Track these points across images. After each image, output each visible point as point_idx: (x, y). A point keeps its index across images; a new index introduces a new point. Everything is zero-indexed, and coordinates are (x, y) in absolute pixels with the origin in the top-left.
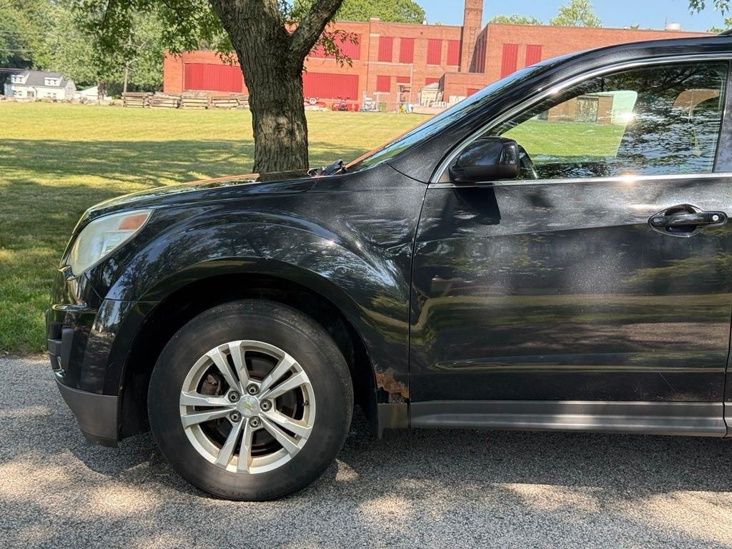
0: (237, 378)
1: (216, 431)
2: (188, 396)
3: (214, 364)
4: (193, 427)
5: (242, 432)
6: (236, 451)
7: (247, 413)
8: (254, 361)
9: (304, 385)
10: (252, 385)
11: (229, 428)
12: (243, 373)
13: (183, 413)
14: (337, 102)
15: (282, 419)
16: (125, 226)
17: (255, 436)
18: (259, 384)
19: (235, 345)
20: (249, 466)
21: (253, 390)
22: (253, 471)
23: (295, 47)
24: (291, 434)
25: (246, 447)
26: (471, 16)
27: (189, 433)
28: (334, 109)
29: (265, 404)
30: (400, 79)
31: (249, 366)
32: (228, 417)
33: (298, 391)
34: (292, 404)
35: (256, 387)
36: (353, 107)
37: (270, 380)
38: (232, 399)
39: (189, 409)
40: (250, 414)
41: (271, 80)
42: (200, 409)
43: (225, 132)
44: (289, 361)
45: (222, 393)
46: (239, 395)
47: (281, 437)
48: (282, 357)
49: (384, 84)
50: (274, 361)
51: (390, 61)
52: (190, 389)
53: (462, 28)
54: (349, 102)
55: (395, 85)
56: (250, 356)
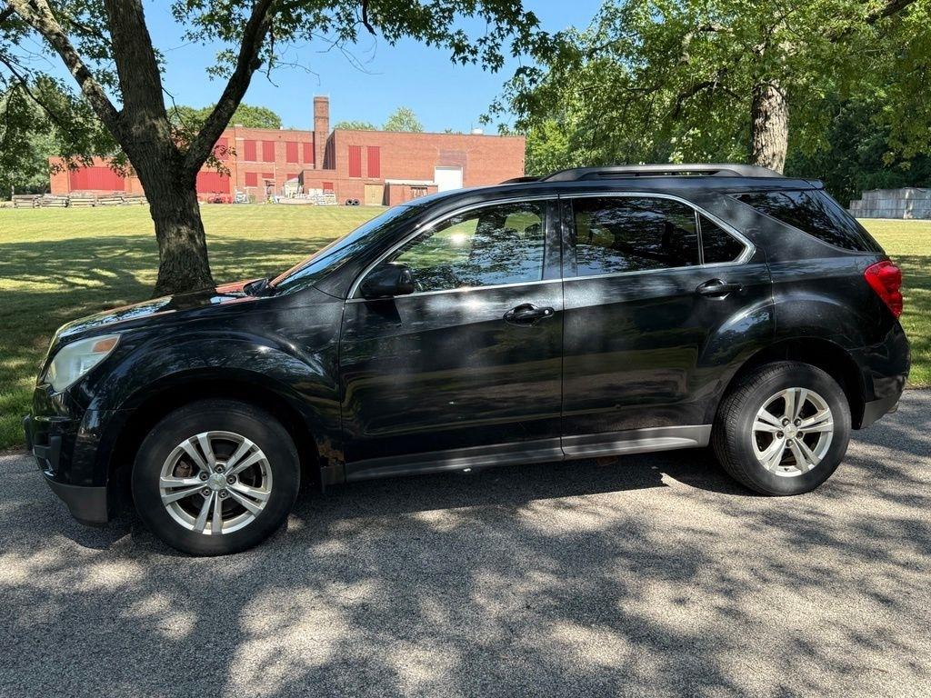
0: (206, 461)
1: (192, 504)
2: (166, 480)
3: (186, 453)
4: (172, 504)
5: (213, 502)
6: (210, 517)
7: (216, 487)
8: (218, 446)
9: (262, 461)
10: (218, 465)
11: (202, 501)
12: (210, 457)
13: (163, 495)
14: (213, 196)
15: (245, 489)
16: (98, 349)
17: (224, 504)
18: (224, 464)
19: (202, 436)
20: (221, 528)
21: (219, 469)
22: (225, 531)
23: (188, 164)
24: (253, 499)
25: (217, 514)
26: (320, 123)
27: (169, 509)
28: (209, 202)
29: (231, 479)
30: (265, 175)
31: (215, 451)
32: (200, 492)
33: (256, 466)
34: (252, 476)
35: (222, 466)
36: (227, 200)
37: (233, 460)
38: (203, 478)
39: (169, 490)
40: (219, 488)
41: (169, 192)
42: (176, 489)
43: (116, 228)
44: (249, 443)
45: (194, 475)
46: (208, 474)
47: (246, 502)
48: (242, 441)
49: (251, 180)
50: (234, 446)
51: (255, 160)
52: (167, 474)
53: (314, 133)
54: (222, 195)
55: (261, 180)
56: (215, 443)
